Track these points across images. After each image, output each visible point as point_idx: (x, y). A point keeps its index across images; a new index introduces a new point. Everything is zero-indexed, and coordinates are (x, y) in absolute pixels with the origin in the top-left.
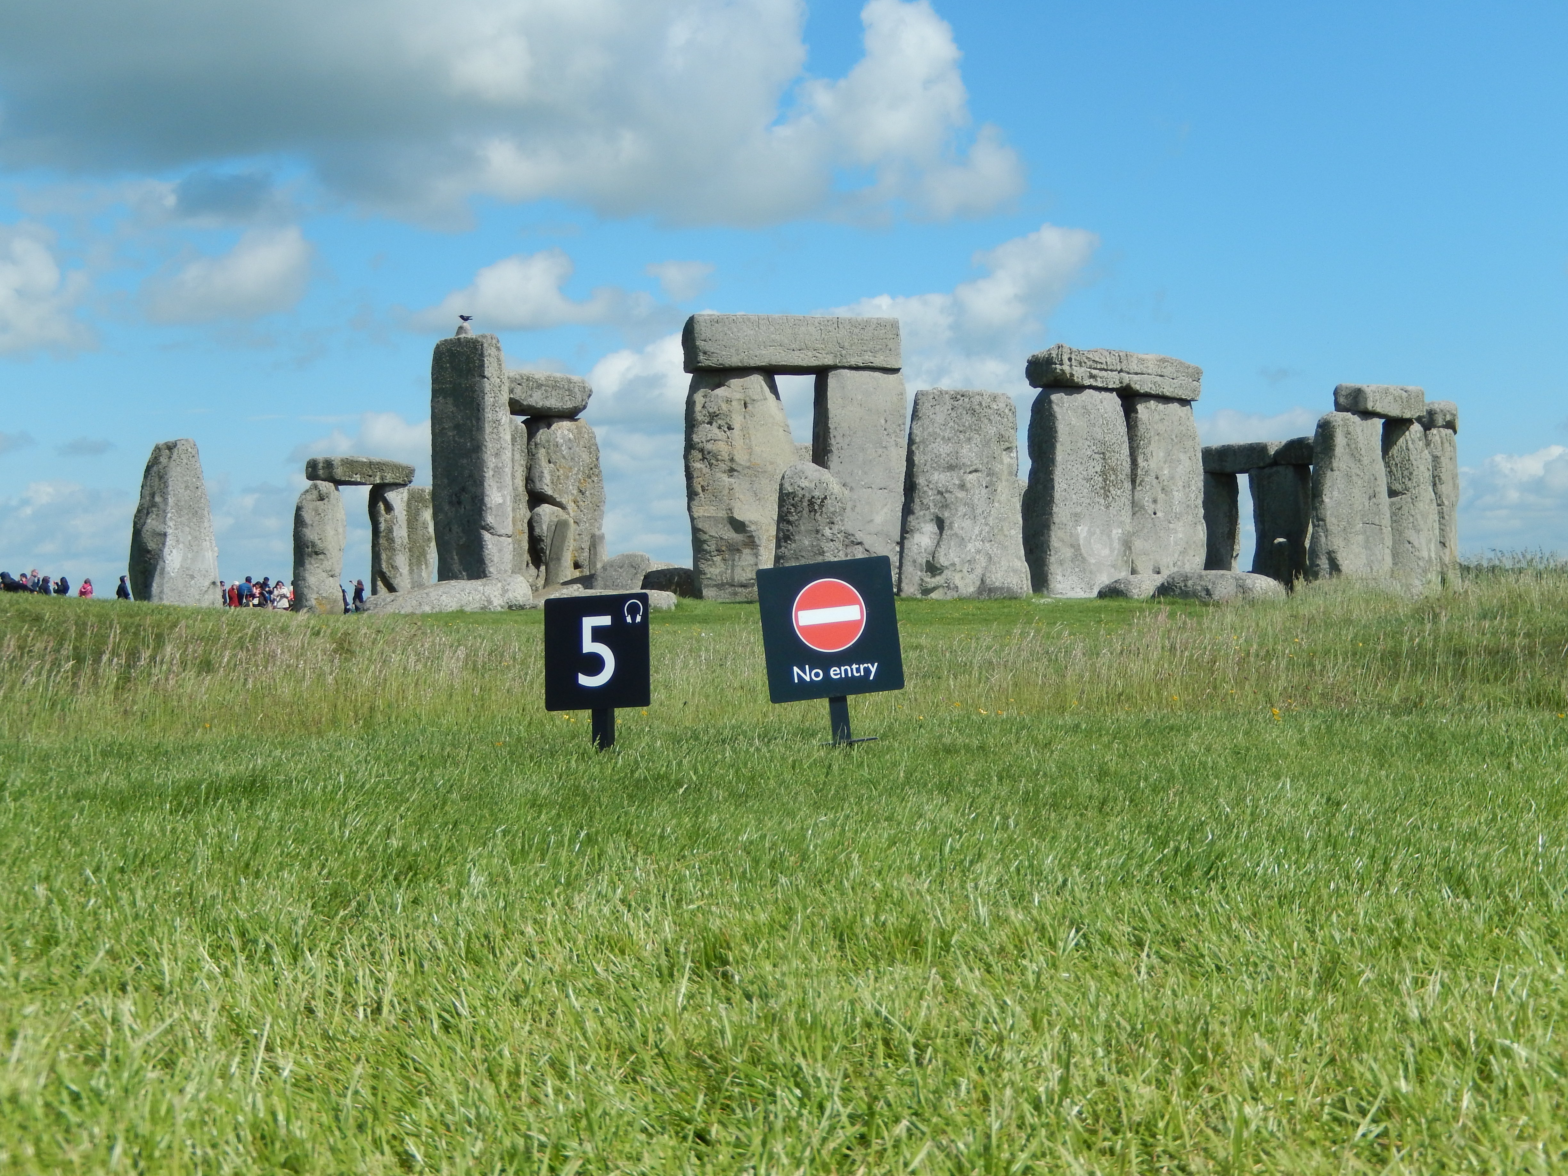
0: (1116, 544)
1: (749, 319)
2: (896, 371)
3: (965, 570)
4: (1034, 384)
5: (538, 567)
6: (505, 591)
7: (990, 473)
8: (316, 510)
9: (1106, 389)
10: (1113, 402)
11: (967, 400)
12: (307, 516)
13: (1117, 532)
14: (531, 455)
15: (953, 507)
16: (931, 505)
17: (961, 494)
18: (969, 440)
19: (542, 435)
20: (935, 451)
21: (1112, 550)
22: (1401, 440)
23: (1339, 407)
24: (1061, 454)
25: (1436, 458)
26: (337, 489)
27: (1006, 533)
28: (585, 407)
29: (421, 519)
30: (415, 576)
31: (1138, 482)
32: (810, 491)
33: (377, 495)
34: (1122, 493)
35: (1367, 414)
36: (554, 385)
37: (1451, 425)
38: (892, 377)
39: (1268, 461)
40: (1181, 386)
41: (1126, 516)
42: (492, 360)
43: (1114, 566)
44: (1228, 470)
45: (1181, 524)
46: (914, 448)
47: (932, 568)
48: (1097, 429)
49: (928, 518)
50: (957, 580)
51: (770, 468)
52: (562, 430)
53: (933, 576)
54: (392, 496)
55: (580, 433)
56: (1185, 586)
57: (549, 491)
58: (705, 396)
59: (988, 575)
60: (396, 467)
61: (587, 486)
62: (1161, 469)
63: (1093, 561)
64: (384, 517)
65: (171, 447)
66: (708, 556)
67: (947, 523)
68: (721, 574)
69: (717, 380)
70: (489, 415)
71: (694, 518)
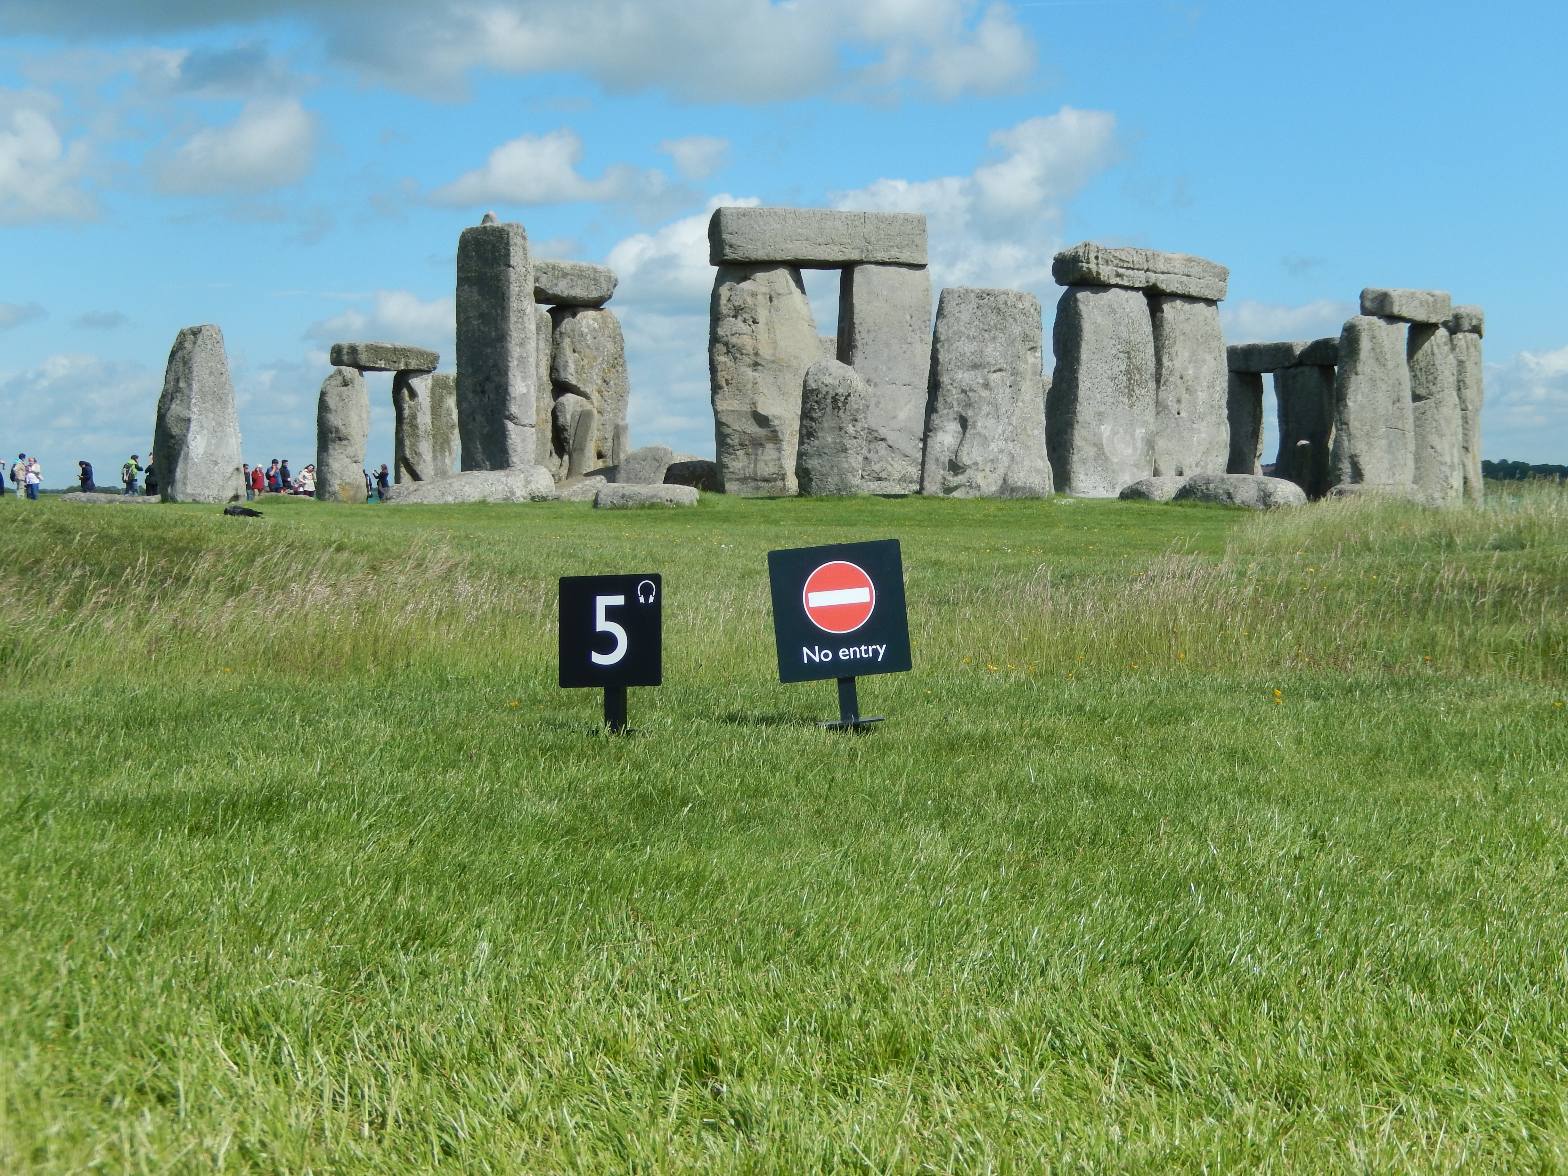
0: (1140, 444)
1: (775, 213)
2: (922, 267)
3: (987, 469)
4: (1060, 281)
5: (561, 456)
6: (527, 482)
7: (1015, 373)
8: (340, 396)
9: (1132, 288)
10: (1139, 301)
11: (992, 299)
12: (332, 401)
13: (1140, 432)
14: (556, 344)
15: (976, 406)
16: (955, 404)
17: (985, 393)
18: (994, 339)
19: (567, 324)
20: (960, 349)
21: (1135, 449)
22: (1427, 345)
23: (1365, 311)
24: (1086, 353)
25: (1461, 363)
26: (362, 375)
27: (1030, 433)
28: (610, 297)
29: (445, 406)
30: (439, 463)
31: (1162, 381)
32: (834, 388)
33: (402, 381)
34: (1146, 392)
35: (1393, 319)
36: (579, 274)
37: (1476, 330)
38: (918, 273)
39: (1293, 361)
40: (1207, 286)
41: (1150, 415)
42: (517, 249)
43: (1136, 466)
44: (1253, 369)
45: (1204, 424)
46: (938, 346)
47: (955, 467)
48: (1122, 328)
49: (951, 416)
50: (979, 479)
51: (794, 363)
52: (587, 319)
53: (956, 474)
54: (416, 383)
55: (605, 322)
56: (1207, 489)
57: (573, 381)
58: (730, 290)
59: (1010, 474)
60: (420, 354)
61: (612, 376)
62: (1186, 369)
63: (1116, 460)
64: (407, 404)
65: (195, 332)
66: (731, 450)
67: (970, 422)
68: (744, 468)
69: (743, 274)
70: (514, 304)
71: (718, 412)
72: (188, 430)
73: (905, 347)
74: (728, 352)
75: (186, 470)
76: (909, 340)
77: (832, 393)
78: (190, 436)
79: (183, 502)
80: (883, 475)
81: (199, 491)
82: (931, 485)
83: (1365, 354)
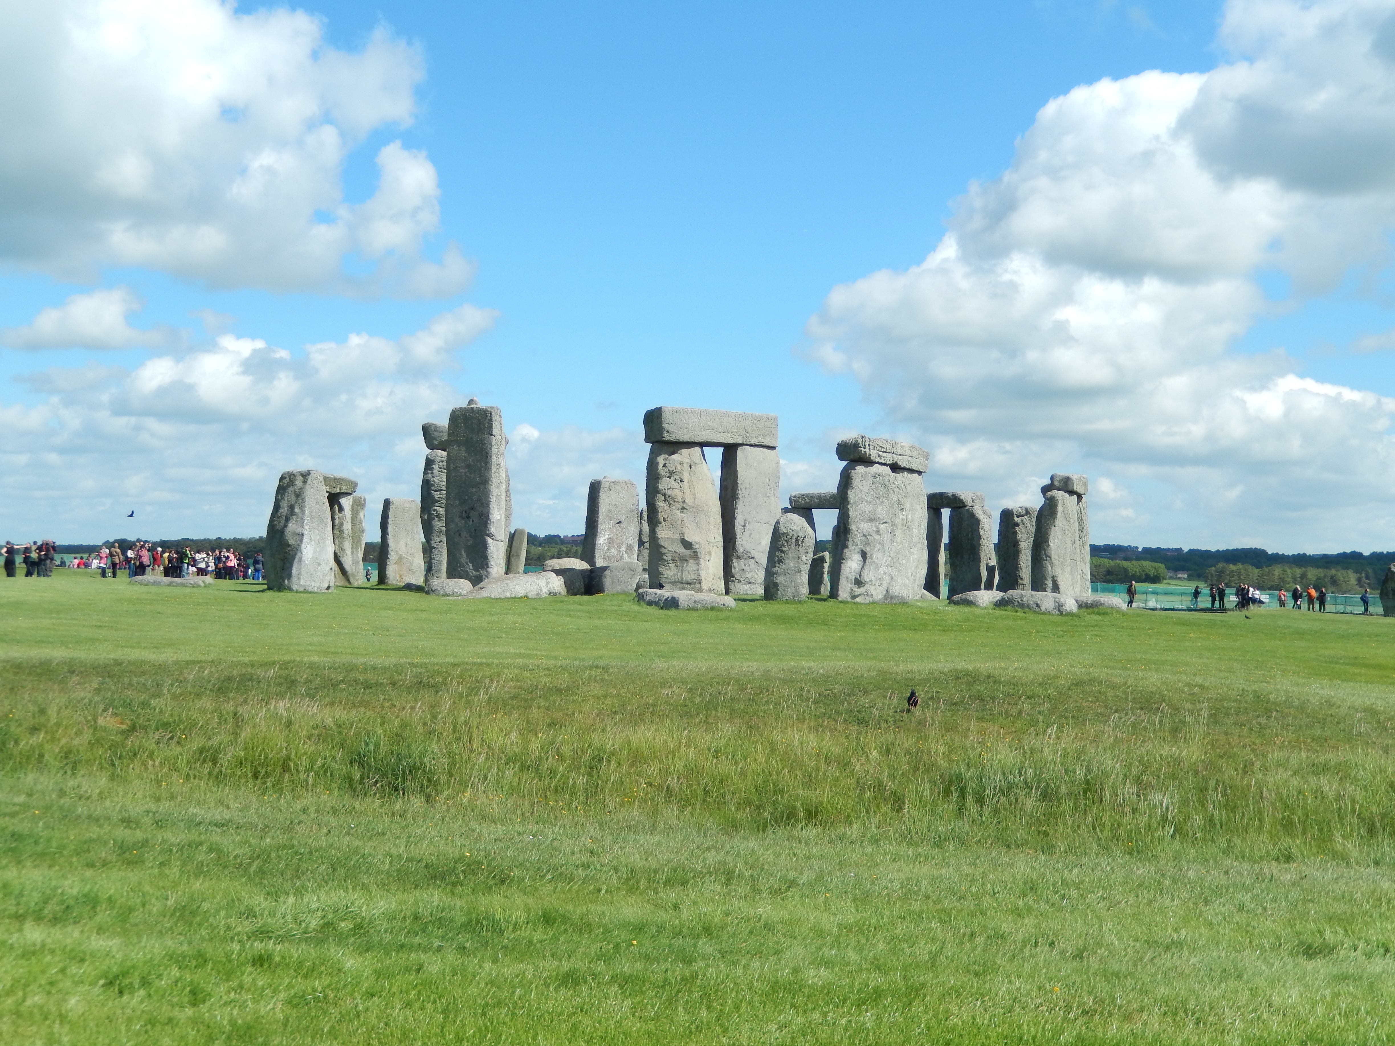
1: (694, 411)
2: (774, 448)
3: (877, 584)
6: (547, 583)
7: (893, 524)
9: (885, 464)
15: (871, 545)
16: (859, 543)
17: (877, 537)
18: (882, 503)
32: (797, 532)
33: (334, 500)
35: (1072, 493)
38: (771, 452)
40: (920, 466)
42: (497, 423)
47: (859, 582)
49: (856, 551)
50: (872, 590)
51: (706, 508)
53: (859, 587)
54: (344, 501)
56: (1022, 600)
58: (663, 459)
59: (890, 588)
60: (348, 482)
64: (338, 516)
66: (666, 563)
67: (868, 555)
68: (674, 575)
69: (672, 450)
70: (494, 460)
71: (658, 539)
72: (301, 541)
73: (765, 499)
74: (665, 500)
75: (300, 569)
76: (768, 494)
77: (796, 536)
78: (303, 545)
79: (297, 592)
80: (752, 580)
81: (308, 583)
82: (843, 594)
83: (1059, 514)
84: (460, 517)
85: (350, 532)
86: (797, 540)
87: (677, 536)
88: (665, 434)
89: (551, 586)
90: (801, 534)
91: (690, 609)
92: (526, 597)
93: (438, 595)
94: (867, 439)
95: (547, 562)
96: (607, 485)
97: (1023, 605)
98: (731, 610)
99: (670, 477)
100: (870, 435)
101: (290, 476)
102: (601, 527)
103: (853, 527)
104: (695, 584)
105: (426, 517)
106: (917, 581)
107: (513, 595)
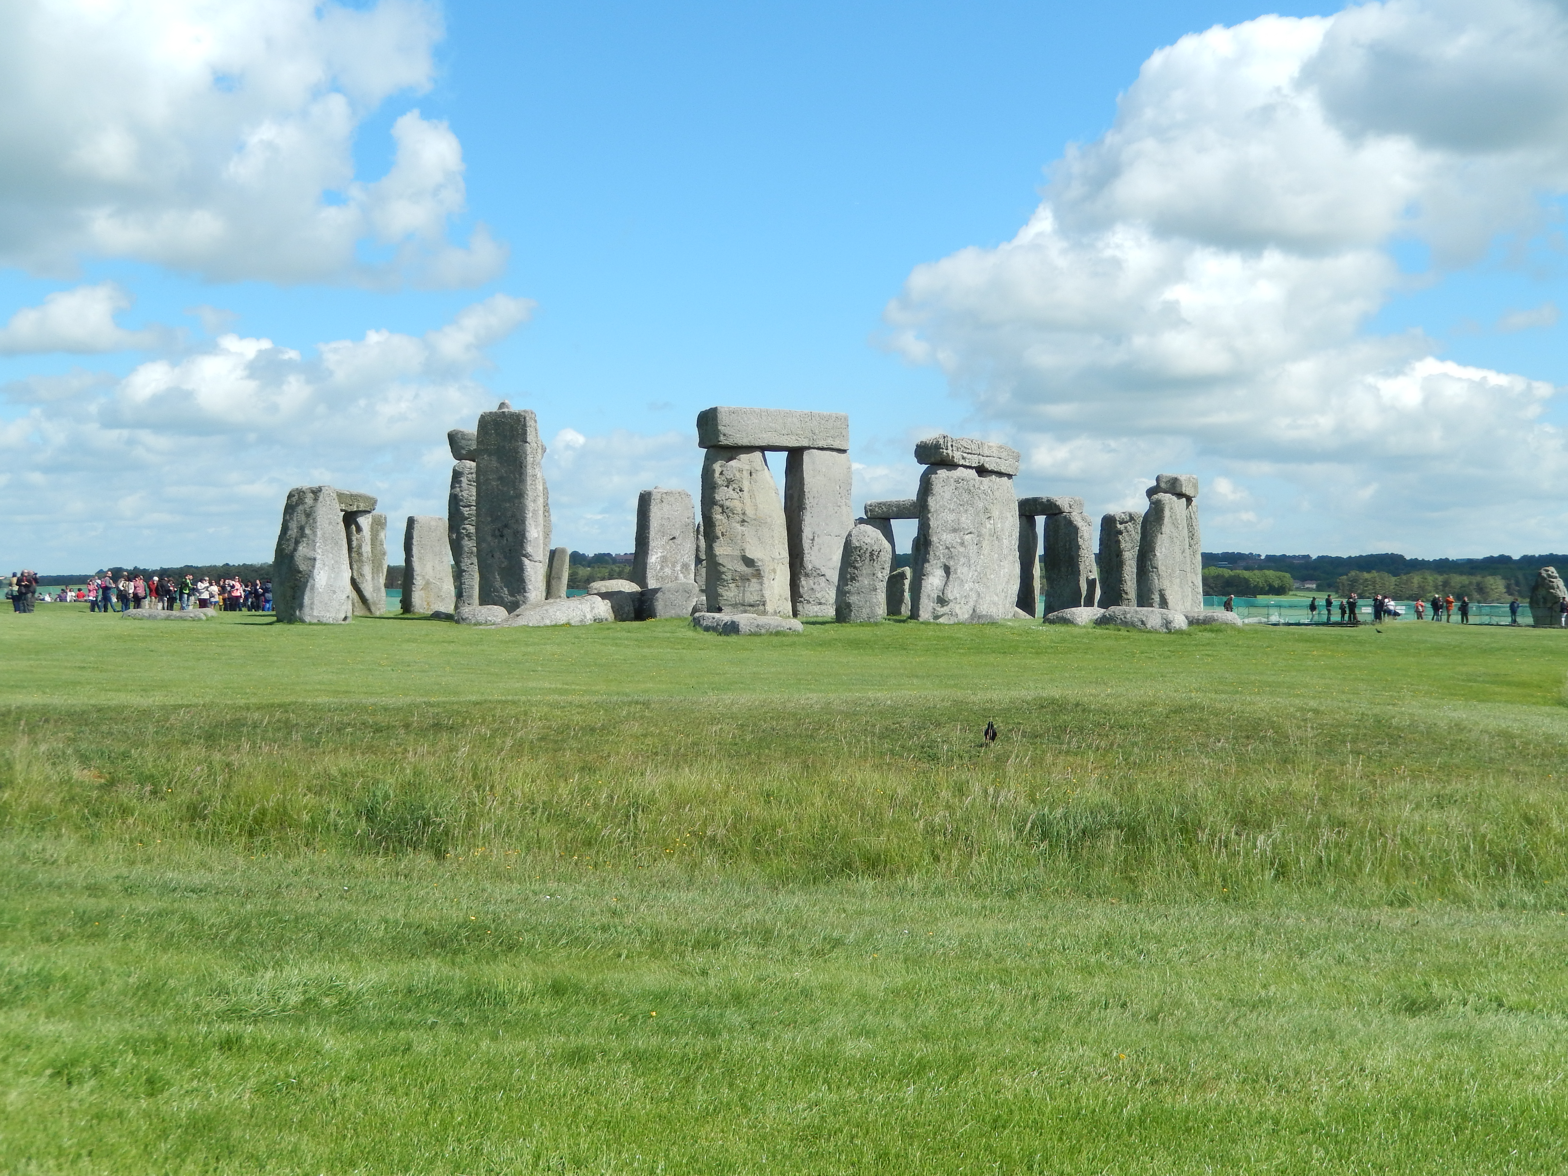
1: (754, 411)
2: (845, 451)
3: (962, 603)
4: (921, 462)
7: (979, 535)
15: (955, 558)
16: (941, 556)
17: (962, 549)
18: (966, 511)
20: (944, 518)
29: (379, 538)
32: (871, 546)
33: (350, 519)
35: (1180, 495)
38: (842, 456)
40: (1009, 467)
42: (531, 429)
47: (942, 601)
49: (939, 564)
50: (957, 609)
51: (769, 520)
53: (943, 606)
54: (361, 520)
58: (719, 466)
59: (977, 606)
60: (366, 499)
64: (355, 537)
65: (315, 491)
66: (725, 583)
67: (952, 569)
68: (735, 597)
69: (729, 455)
70: (530, 471)
71: (716, 556)
72: (313, 567)
74: (723, 512)
75: (313, 598)
77: (870, 550)
78: (316, 571)
79: (310, 624)
80: (823, 601)
81: (322, 613)
82: (925, 614)
83: (1167, 520)
84: (493, 535)
85: (370, 555)
86: (872, 554)
87: (737, 553)
88: (722, 438)
89: (596, 611)
90: (875, 548)
91: (752, 634)
92: (568, 624)
93: (469, 624)
94: (949, 439)
95: (592, 584)
96: (659, 496)
97: (1126, 623)
98: (798, 634)
99: (727, 486)
100: (954, 434)
101: (299, 494)
102: (652, 544)
103: (934, 539)
104: (758, 606)
105: (454, 536)
106: (1008, 598)
107: (553, 623)
